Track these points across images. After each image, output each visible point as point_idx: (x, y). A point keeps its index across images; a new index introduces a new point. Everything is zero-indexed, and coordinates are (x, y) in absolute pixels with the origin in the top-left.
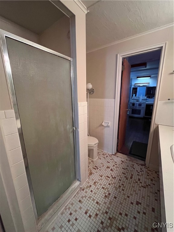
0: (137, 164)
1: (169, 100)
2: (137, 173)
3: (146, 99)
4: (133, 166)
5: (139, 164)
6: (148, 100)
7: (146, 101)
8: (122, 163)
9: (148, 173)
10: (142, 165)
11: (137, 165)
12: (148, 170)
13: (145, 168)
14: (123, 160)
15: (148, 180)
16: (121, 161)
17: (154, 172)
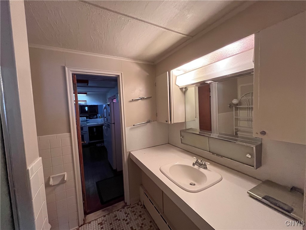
0: (118, 210)
1: (134, 125)
2: (125, 223)
3: (87, 121)
4: (116, 218)
5: (120, 210)
6: (88, 122)
7: (87, 123)
8: (102, 226)
9: (134, 212)
10: (123, 208)
11: (119, 212)
12: (132, 208)
13: (127, 208)
14: (100, 221)
15: (138, 219)
16: (99, 224)
17: (136, 205)
